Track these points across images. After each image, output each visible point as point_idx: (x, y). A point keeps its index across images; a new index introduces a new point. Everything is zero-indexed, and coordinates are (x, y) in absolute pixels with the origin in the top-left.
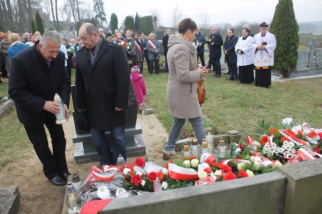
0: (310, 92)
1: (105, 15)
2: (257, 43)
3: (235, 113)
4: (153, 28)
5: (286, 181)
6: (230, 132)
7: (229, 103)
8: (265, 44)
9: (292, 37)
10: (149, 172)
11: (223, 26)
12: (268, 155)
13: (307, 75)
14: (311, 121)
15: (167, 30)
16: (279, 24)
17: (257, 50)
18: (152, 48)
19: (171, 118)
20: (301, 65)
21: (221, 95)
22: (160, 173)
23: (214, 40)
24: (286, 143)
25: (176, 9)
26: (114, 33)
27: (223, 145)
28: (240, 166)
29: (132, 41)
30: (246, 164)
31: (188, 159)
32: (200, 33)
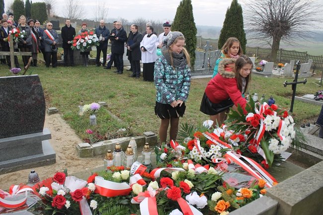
5: (278, 207)
7: (136, 101)
10: (73, 190)
13: (202, 75)
15: (67, 21)
18: (50, 38)
19: (78, 119)
20: (198, 65)
21: (127, 93)
22: (85, 189)
23: (118, 35)
24: (213, 147)
27: (149, 151)
28: (174, 175)
29: (27, 30)
30: (180, 172)
31: (117, 171)
32: (105, 27)
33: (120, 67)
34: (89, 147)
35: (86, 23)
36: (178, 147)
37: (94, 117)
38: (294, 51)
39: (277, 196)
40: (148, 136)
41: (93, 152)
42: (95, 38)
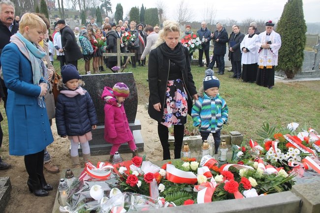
0: (315, 95)
1: (110, 5)
2: (261, 41)
4: (158, 21)
5: (301, 204)
6: (232, 132)
7: (231, 102)
8: (270, 43)
9: (299, 37)
10: (146, 173)
11: (229, 22)
12: (271, 161)
13: (312, 77)
14: (315, 126)
16: (286, 23)
17: (261, 48)
20: (306, 66)
21: (224, 93)
22: (157, 175)
24: (291, 150)
25: (182, 3)
26: (118, 23)
27: (225, 148)
28: (242, 172)
30: (249, 170)
31: (187, 161)
32: (206, 28)
33: (221, 68)
35: (190, 26)
36: (256, 147)
39: (301, 193)
40: (234, 135)
42: (198, 42)
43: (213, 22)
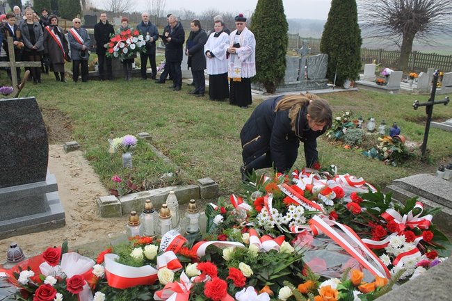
3: (205, 146)
7: (195, 131)
9: (280, 38)
11: (184, 14)
12: (266, 227)
13: (297, 91)
15: (102, 15)
16: (263, 18)
18: (78, 41)
19: (107, 158)
21: (184, 119)
24: (292, 209)
27: (195, 212)
29: (36, 29)
30: (237, 248)
33: (177, 81)
34: (114, 202)
36: (241, 205)
37: (128, 155)
38: (434, 55)
40: (205, 185)
41: (121, 210)
42: (141, 41)
43: (162, 14)
